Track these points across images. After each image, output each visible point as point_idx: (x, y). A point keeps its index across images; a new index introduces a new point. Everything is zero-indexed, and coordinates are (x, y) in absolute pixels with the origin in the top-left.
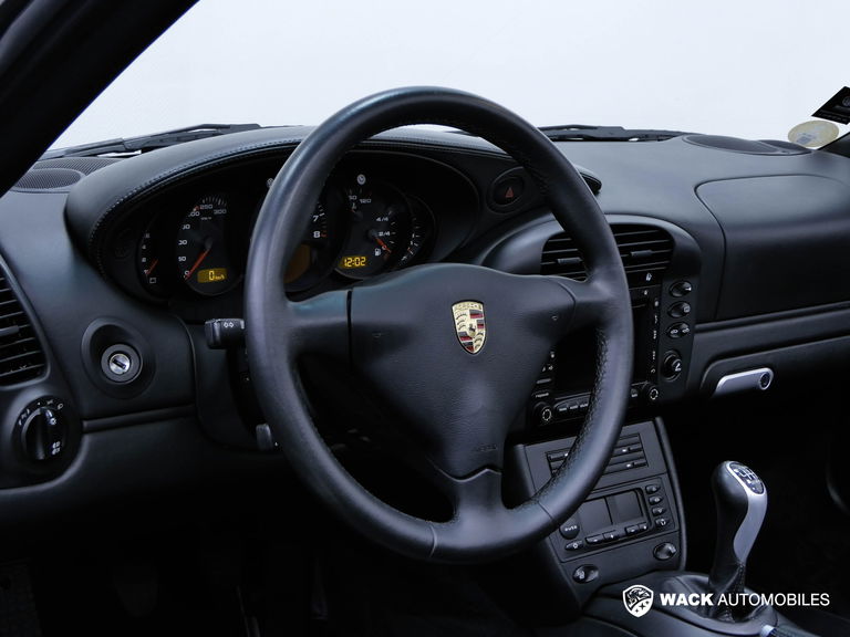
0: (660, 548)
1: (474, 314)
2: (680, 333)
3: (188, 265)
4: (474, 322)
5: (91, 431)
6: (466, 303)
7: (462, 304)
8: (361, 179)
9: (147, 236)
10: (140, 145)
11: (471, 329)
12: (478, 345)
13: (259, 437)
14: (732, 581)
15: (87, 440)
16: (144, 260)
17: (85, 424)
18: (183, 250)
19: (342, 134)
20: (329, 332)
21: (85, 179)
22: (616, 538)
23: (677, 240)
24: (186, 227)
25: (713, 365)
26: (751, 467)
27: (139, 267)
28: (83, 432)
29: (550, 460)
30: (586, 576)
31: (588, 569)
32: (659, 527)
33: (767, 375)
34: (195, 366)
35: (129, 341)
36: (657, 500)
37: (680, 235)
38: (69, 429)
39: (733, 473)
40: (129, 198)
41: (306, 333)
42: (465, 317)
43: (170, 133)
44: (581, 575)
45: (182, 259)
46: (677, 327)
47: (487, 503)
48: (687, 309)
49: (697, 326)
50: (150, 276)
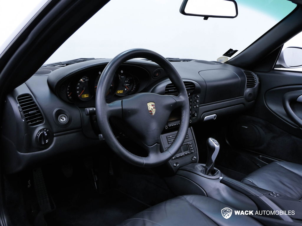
0: (193, 157)
1: (152, 105)
2: (196, 107)
3: (79, 93)
4: (152, 107)
5: (56, 136)
6: (150, 103)
7: (149, 103)
8: (122, 72)
9: (69, 86)
10: (65, 63)
11: (152, 109)
12: (154, 113)
13: (99, 137)
14: (211, 166)
15: (55, 138)
16: (68, 92)
17: (54, 134)
18: (78, 90)
19: (119, 60)
20: (117, 111)
21: (52, 72)
22: (183, 156)
23: (196, 85)
24: (79, 84)
25: (204, 114)
26: (216, 139)
27: (67, 95)
28: (54, 136)
29: (167, 138)
30: (176, 165)
31: (177, 164)
32: (192, 153)
33: (215, 116)
34: (82, 119)
35: (65, 113)
36: (192, 146)
37: (196, 84)
38: (50, 136)
39: (211, 140)
40: (64, 77)
41: (112, 111)
42: (150, 106)
43: (73, 60)
44: (175, 165)
45: (78, 92)
46: (196, 105)
47: (156, 152)
48: (198, 101)
49: (200, 105)
50: (70, 96)
